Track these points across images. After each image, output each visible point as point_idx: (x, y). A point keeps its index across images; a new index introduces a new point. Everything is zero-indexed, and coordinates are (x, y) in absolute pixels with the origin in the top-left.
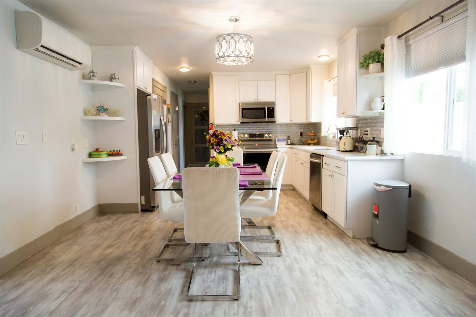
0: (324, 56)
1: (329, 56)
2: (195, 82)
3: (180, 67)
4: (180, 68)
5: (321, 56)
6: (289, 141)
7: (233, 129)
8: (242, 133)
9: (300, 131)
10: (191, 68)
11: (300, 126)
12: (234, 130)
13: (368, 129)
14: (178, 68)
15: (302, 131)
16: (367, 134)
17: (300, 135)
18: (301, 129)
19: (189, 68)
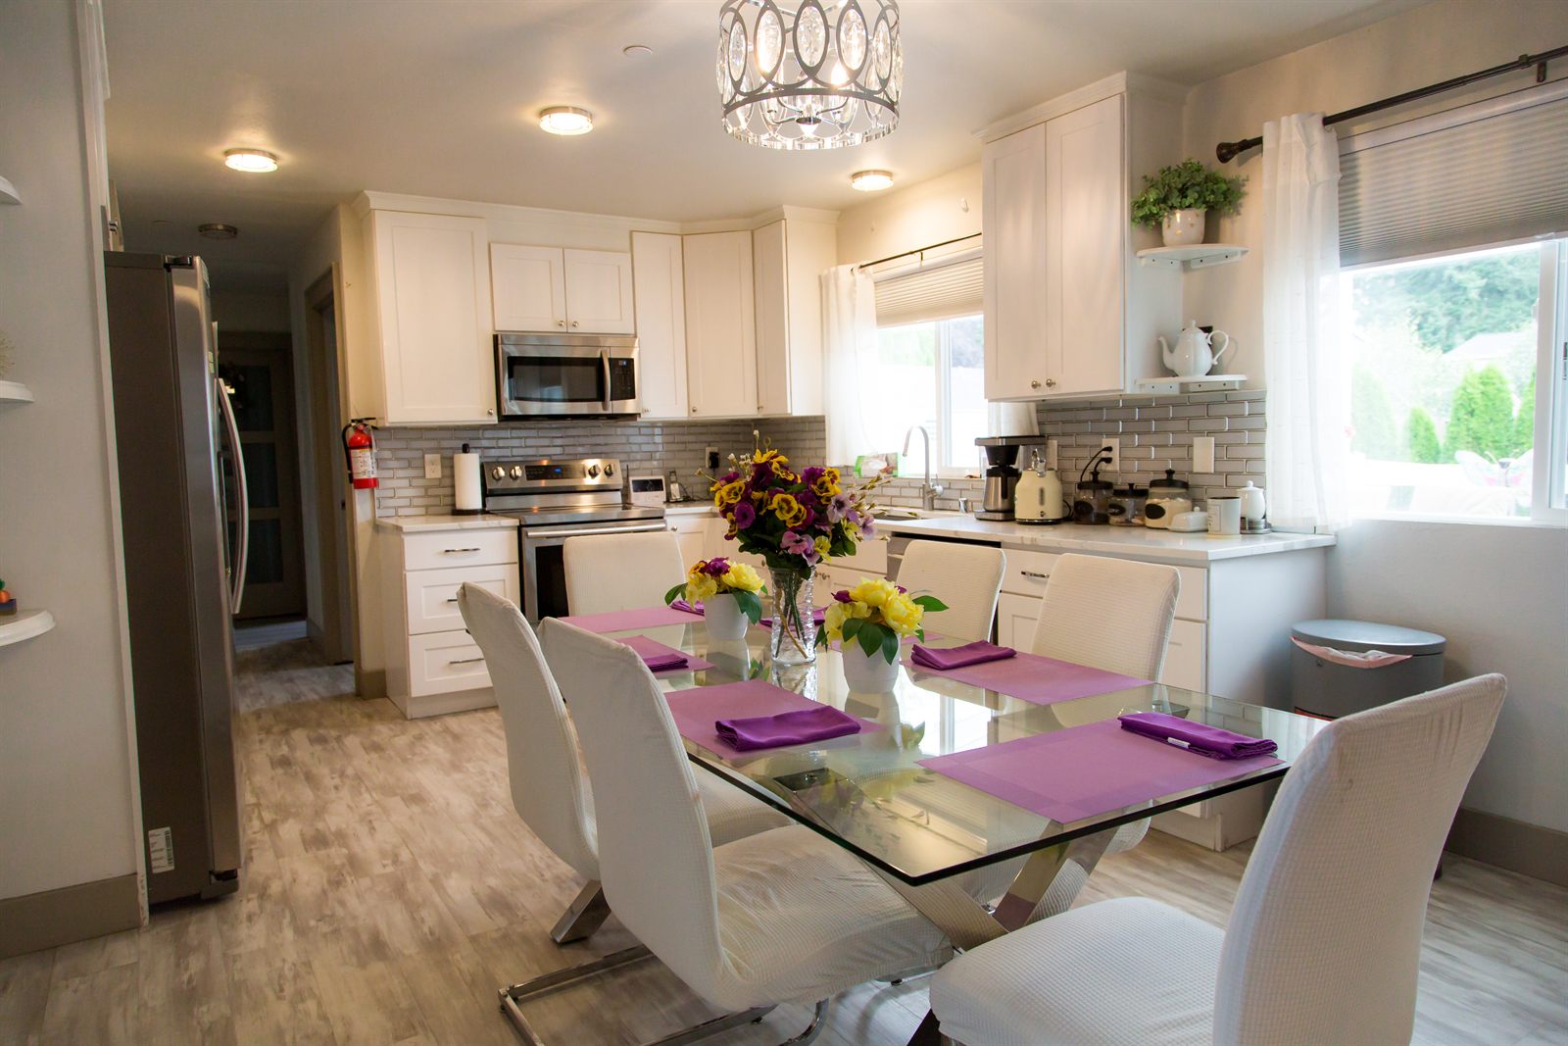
0: (876, 172)
1: (888, 174)
2: (232, 231)
3: (227, 146)
4: (227, 153)
5: (867, 172)
6: (675, 488)
7: (460, 444)
8: (494, 460)
9: (708, 450)
10: (287, 158)
11: (714, 429)
12: (465, 449)
13: (1114, 443)
14: (215, 153)
15: (715, 449)
16: (1108, 460)
17: (707, 463)
18: (709, 444)
19: (273, 156)
